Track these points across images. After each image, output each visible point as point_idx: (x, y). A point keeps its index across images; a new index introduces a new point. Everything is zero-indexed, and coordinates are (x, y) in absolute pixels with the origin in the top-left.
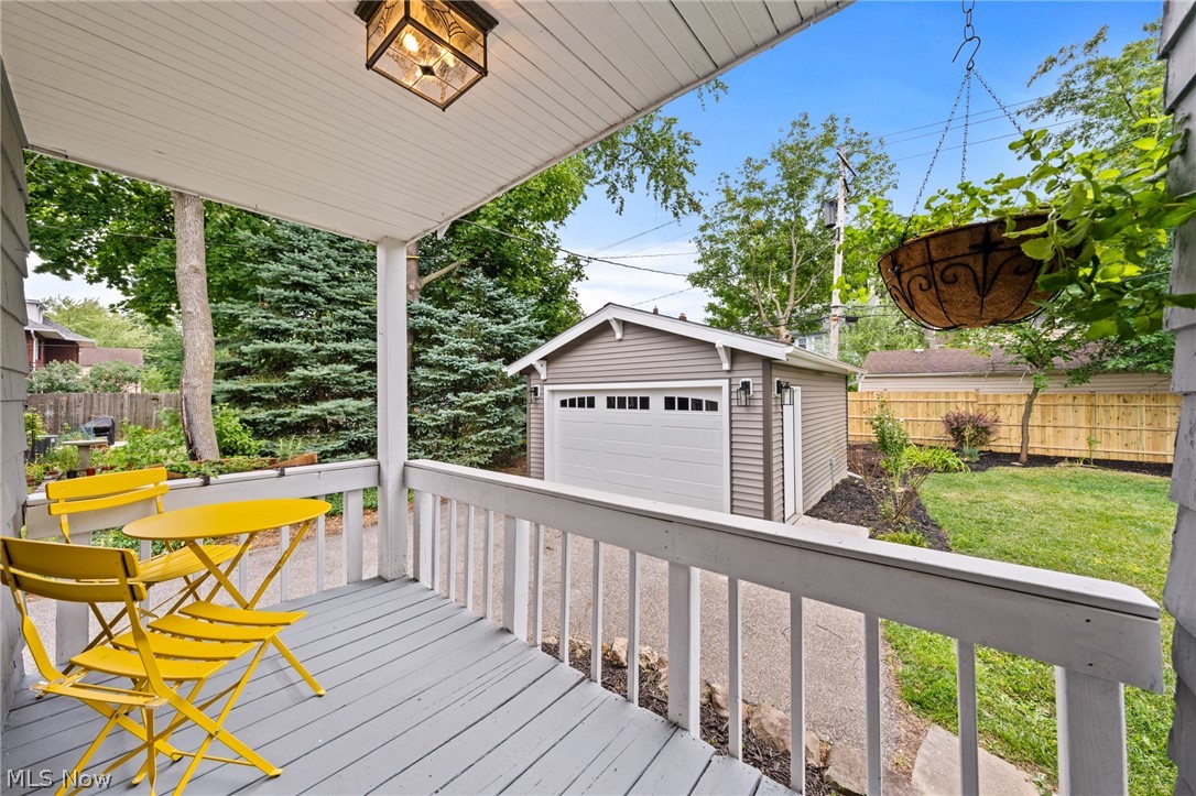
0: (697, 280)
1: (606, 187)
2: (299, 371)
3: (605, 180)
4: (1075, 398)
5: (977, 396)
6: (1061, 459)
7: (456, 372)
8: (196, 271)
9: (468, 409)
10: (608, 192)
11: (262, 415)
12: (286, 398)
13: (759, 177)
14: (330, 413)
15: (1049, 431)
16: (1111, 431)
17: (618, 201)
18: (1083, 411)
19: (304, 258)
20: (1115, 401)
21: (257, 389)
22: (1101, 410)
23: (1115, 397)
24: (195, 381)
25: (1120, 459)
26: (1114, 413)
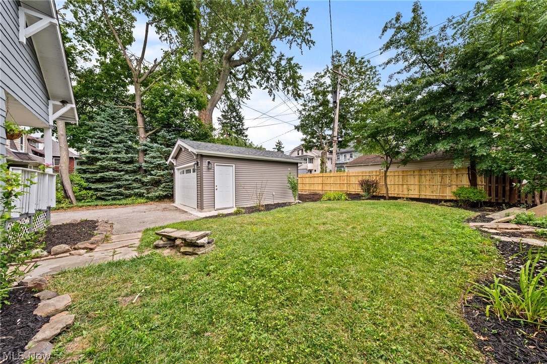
0: (297, 128)
1: (268, 90)
2: (99, 163)
3: (266, 87)
4: (414, 172)
5: (380, 173)
6: (400, 198)
7: (153, 164)
8: (62, 135)
9: (158, 176)
10: (269, 92)
11: (88, 176)
12: (97, 172)
13: (322, 80)
14: (107, 176)
15: (405, 186)
16: (427, 186)
17: (272, 96)
18: (417, 177)
19: (103, 129)
20: (428, 173)
21: (88, 169)
22: (423, 177)
23: (428, 171)
24: (62, 165)
25: (430, 198)
26: (428, 178)
